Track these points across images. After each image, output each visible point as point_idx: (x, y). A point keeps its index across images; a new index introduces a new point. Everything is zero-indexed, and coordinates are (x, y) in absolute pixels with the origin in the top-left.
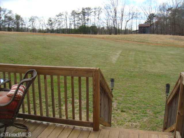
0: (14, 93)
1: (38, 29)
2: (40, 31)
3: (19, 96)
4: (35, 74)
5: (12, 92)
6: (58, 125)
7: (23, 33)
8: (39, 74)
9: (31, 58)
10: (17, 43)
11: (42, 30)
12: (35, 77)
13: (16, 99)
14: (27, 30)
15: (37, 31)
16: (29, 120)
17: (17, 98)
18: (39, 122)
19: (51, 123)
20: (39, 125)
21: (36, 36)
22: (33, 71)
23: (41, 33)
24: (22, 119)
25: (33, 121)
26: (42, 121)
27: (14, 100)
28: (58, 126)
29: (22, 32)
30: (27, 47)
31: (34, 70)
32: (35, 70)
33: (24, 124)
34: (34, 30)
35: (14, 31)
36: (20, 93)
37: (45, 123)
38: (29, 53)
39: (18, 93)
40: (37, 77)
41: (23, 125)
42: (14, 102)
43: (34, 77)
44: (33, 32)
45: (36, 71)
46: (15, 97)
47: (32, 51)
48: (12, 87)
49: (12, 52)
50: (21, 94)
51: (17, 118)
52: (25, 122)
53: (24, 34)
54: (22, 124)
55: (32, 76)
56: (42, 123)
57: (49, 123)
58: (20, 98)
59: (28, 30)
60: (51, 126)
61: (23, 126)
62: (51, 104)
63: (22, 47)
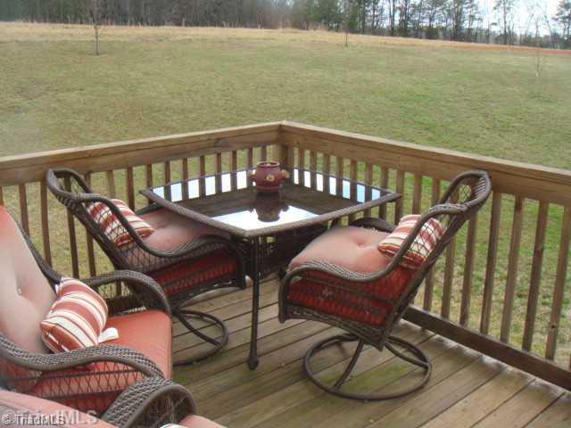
0: (400, 243)
1: (521, 36)
2: (528, 41)
3: (414, 257)
4: (485, 189)
5: (396, 239)
6: (535, 380)
7: (472, 44)
8: (497, 189)
9: (487, 126)
10: (450, 75)
11: (533, 36)
12: (483, 201)
13: (405, 265)
14: (485, 36)
15: (518, 42)
16: (438, 336)
17: (409, 262)
18: (469, 351)
19: (510, 369)
20: (469, 361)
21: (511, 57)
22: (478, 177)
23: (529, 46)
24: (419, 328)
25: (452, 344)
26: (479, 353)
27: (396, 266)
28: (533, 384)
29: (469, 41)
30: (477, 90)
31: (482, 172)
32: (486, 176)
33: (419, 347)
34: (507, 38)
35: (445, 38)
36: (422, 248)
37: (488, 360)
38: (482, 111)
39: (414, 247)
40: (490, 200)
41: (417, 350)
42: (395, 274)
43: (479, 198)
44: (505, 43)
45: (490, 177)
46: (400, 258)
47: (493, 105)
48: (402, 219)
49: (432, 103)
50: (423, 252)
51: (402, 321)
52: (424, 341)
53: (475, 48)
54: (415, 343)
55: (473, 196)
56: (480, 357)
57: (504, 364)
58: (418, 265)
59: (488, 37)
60: (510, 378)
61: (414, 353)
62: (526, 290)
63: (463, 89)
